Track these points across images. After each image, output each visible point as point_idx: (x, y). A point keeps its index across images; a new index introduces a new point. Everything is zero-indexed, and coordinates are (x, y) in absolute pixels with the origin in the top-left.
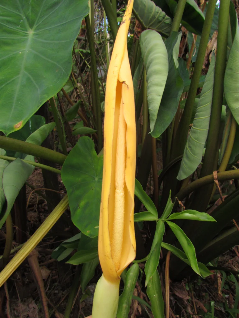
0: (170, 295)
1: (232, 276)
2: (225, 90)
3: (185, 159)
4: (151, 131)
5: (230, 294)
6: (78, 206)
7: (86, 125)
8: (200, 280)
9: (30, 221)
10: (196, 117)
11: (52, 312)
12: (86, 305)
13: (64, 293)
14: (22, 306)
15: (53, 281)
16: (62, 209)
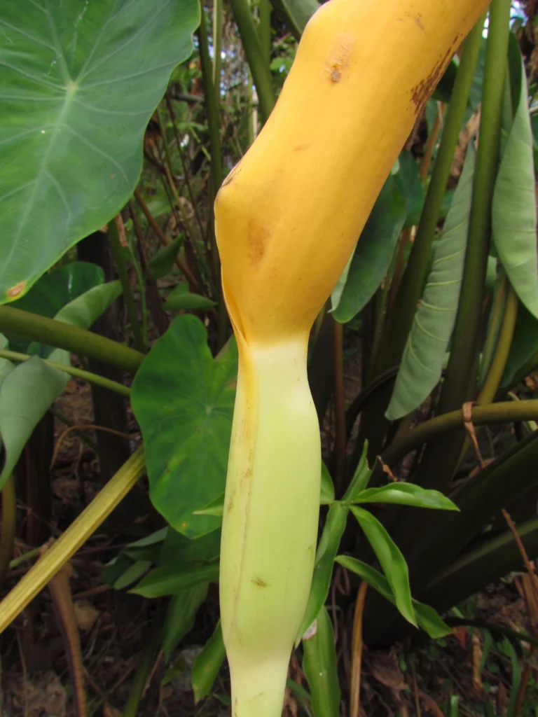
0: (362, 676)
1: (507, 643)
2: (495, 224)
3: (403, 374)
4: (334, 308)
5: (501, 684)
6: (165, 466)
7: (194, 289)
8: (432, 649)
9: (60, 499)
10: (430, 282)
11: (97, 705)
12: (174, 693)
13: (127, 663)
14: (32, 688)
15: (105, 636)
16: (135, 474)
